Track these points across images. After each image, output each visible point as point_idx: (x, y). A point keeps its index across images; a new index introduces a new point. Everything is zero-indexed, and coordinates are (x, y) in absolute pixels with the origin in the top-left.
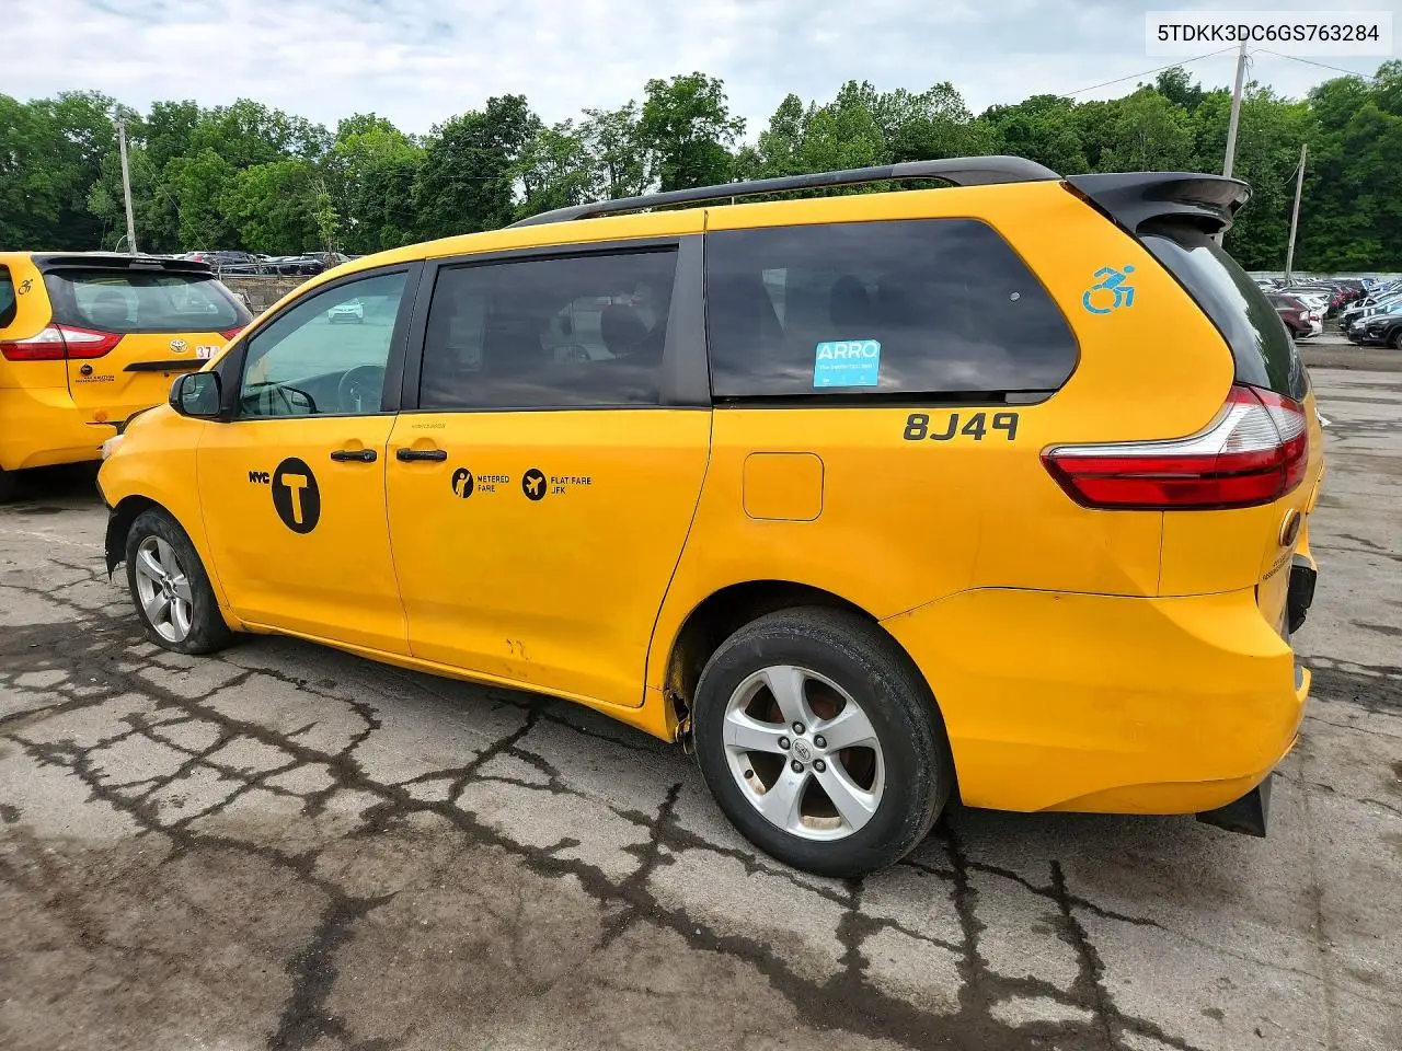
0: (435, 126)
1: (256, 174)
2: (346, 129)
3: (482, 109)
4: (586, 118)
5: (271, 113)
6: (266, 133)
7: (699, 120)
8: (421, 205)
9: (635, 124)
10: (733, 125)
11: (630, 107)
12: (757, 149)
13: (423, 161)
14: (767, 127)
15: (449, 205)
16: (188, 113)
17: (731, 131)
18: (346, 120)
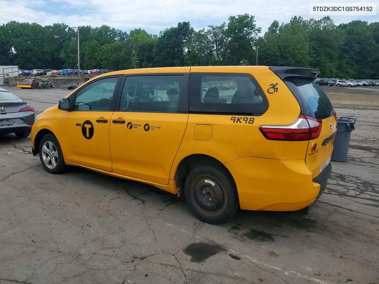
0: (161, 32)
1: (106, 47)
2: (132, 33)
3: (176, 26)
4: (210, 28)
5: (111, 29)
6: (110, 35)
7: (246, 28)
8: (156, 56)
9: (225, 30)
10: (257, 30)
11: (224, 25)
12: (264, 37)
13: (158, 42)
14: (267, 31)
15: (164, 55)
16: (88, 29)
17: (256, 32)
18: (133, 30)
